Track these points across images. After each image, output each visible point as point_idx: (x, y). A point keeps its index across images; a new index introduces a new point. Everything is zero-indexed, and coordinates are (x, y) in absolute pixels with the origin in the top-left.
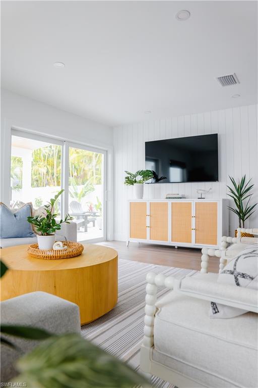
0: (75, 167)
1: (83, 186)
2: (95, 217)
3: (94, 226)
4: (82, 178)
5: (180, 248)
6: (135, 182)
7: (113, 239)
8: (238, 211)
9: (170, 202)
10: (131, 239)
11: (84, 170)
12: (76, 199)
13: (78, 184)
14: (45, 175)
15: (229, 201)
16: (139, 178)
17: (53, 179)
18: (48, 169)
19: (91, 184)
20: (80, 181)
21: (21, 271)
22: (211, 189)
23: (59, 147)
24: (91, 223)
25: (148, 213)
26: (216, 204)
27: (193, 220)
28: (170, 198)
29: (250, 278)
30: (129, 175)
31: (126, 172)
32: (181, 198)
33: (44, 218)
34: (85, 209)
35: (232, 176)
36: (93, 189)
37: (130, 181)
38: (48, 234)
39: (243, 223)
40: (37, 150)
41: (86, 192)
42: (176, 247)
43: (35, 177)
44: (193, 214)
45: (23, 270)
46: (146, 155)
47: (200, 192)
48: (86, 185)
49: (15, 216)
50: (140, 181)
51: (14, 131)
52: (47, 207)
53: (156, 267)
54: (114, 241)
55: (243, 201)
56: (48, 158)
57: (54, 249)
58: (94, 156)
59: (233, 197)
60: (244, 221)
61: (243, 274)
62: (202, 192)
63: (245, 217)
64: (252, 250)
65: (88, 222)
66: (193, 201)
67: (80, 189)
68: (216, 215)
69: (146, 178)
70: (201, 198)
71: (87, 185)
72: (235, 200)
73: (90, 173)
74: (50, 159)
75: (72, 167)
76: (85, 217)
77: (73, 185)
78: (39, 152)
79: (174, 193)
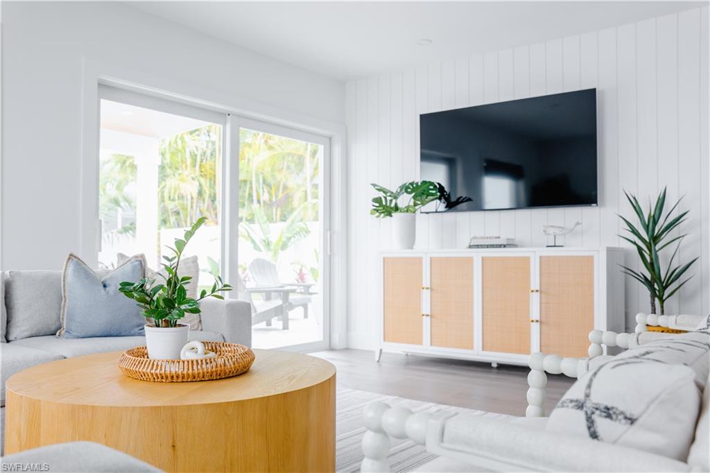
0: (264, 181)
1: (283, 225)
2: (309, 296)
3: (306, 316)
4: (282, 206)
5: (502, 367)
6: (397, 209)
7: (345, 347)
8: (649, 276)
9: (478, 255)
10: (387, 344)
11: (285, 188)
12: (266, 255)
13: (270, 220)
14: (195, 201)
15: (626, 254)
16: (405, 200)
17: (215, 209)
18: (200, 185)
19: (301, 221)
20: (277, 213)
21: (93, 407)
22: (578, 224)
23: (217, 128)
24: (300, 310)
25: (426, 282)
26: (589, 260)
27: (535, 299)
28: (478, 246)
29: (626, 418)
30: (381, 194)
31: (374, 185)
32: (505, 246)
33: (161, 287)
34: (286, 277)
35: (633, 192)
36: (308, 232)
37: (385, 208)
38: (169, 324)
39: (662, 307)
40: (176, 142)
41: (289, 239)
42: (494, 365)
43: (171, 206)
44: (535, 283)
45: (97, 404)
46: (423, 145)
47: (551, 231)
48: (289, 221)
49: (105, 286)
50: (408, 207)
51: (106, 89)
52: (170, 260)
53: (438, 411)
54: (347, 349)
55: (659, 253)
56: (202, 161)
57: (183, 358)
58: (308, 156)
59: (635, 243)
60: (662, 301)
61: (608, 409)
62: (557, 231)
63: (667, 292)
64: (643, 352)
65: (291, 307)
66: (535, 255)
67: (276, 231)
68: (591, 285)
69: (421, 200)
70: (555, 246)
71: (293, 222)
72: (640, 249)
73: (298, 195)
74: (207, 164)
75: (258, 181)
76: (285, 294)
77: (259, 223)
78: (180, 147)
79: (488, 235)
